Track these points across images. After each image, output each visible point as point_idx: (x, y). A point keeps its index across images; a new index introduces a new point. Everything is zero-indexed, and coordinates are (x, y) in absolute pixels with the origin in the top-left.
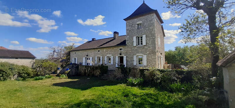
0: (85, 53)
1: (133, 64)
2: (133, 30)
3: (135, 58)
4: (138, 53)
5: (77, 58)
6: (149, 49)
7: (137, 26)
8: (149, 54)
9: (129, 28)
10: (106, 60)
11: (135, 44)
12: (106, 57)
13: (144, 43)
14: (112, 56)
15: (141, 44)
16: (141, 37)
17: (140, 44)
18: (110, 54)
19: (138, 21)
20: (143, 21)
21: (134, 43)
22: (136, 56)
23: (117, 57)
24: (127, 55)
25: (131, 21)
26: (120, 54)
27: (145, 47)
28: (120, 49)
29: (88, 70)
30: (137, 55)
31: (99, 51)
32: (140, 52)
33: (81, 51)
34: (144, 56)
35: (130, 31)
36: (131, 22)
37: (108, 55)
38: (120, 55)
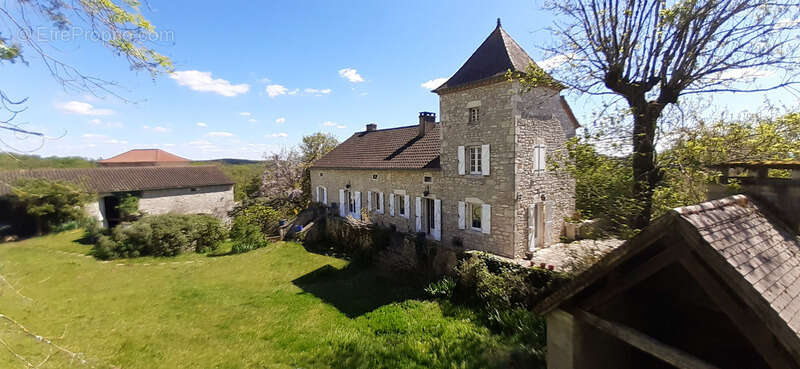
0: (344, 177)
1: (456, 223)
2: (458, 125)
3: (462, 210)
4: (470, 194)
5: (325, 189)
6: (497, 187)
7: (467, 113)
8: (498, 202)
9: (448, 118)
10: (392, 204)
11: (462, 171)
13: (486, 171)
14: (405, 196)
15: (480, 169)
16: (480, 150)
17: (476, 169)
18: (402, 188)
19: (472, 99)
20: (483, 101)
21: (460, 165)
22: (463, 203)
23: (418, 199)
24: (444, 198)
25: (453, 98)
26: (426, 194)
27: (489, 181)
28: (427, 179)
30: (467, 199)
31: (375, 177)
32: (475, 194)
33: (333, 172)
34: (484, 206)
35: (450, 127)
36: (452, 101)
37: (396, 192)
38: (425, 196)
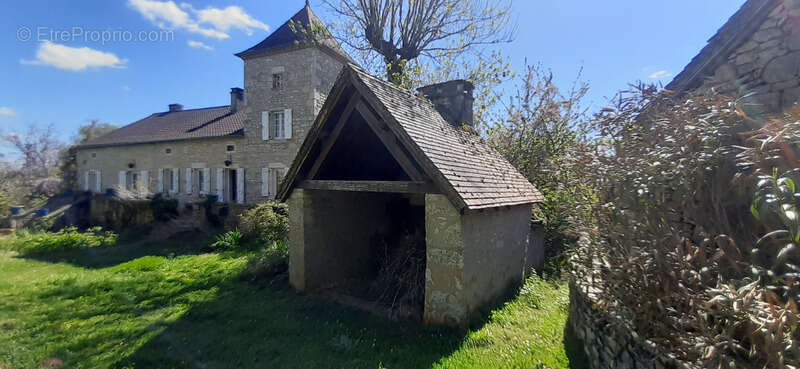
0: (127, 156)
1: (259, 191)
2: (263, 90)
3: (265, 177)
4: (273, 160)
5: (98, 173)
7: (271, 79)
9: (253, 84)
10: (188, 179)
11: (265, 137)
12: (189, 170)
13: (288, 135)
14: (205, 169)
15: (282, 134)
16: (283, 115)
17: (279, 134)
18: (200, 161)
19: (276, 64)
20: (286, 67)
21: (264, 131)
22: (267, 169)
23: (220, 170)
24: (247, 167)
25: (254, 63)
26: (228, 163)
27: (291, 145)
28: (230, 148)
29: (117, 214)
30: (270, 166)
31: (168, 151)
32: (277, 159)
33: (111, 151)
35: (254, 93)
36: (257, 66)
37: (194, 166)
38: (227, 165)
